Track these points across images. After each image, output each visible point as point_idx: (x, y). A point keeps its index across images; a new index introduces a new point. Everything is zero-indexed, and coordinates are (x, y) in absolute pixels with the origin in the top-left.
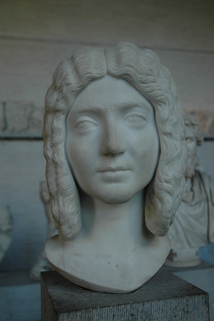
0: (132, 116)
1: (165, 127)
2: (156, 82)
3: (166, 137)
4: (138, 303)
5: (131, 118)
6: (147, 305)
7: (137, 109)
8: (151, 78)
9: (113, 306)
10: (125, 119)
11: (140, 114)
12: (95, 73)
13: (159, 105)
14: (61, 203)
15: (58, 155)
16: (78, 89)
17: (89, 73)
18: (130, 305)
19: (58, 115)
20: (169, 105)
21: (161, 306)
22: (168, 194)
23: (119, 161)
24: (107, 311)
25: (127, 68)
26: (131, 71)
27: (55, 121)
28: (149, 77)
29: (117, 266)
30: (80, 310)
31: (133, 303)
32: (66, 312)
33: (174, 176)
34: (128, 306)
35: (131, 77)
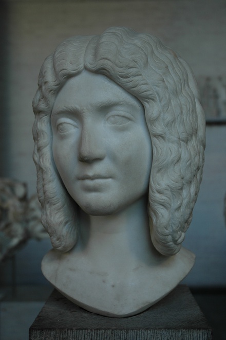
0: (113, 116)
1: (154, 128)
2: (140, 75)
3: (156, 139)
4: (121, 330)
5: (112, 119)
6: (131, 333)
7: (119, 108)
8: (133, 71)
9: (92, 330)
10: (107, 120)
11: (123, 113)
12: (70, 69)
13: (146, 101)
14: (48, 212)
15: (43, 160)
16: (56, 87)
17: (64, 70)
18: (111, 330)
19: (41, 116)
20: (160, 101)
21: (149, 336)
22: (162, 207)
23: (98, 168)
24: (85, 335)
25: (102, 62)
26: (108, 65)
27: (39, 124)
28: (131, 70)
29: (113, 286)
30: (54, 329)
31: (115, 329)
32: (39, 330)
33: (168, 186)
34: (109, 332)
35: (108, 72)
